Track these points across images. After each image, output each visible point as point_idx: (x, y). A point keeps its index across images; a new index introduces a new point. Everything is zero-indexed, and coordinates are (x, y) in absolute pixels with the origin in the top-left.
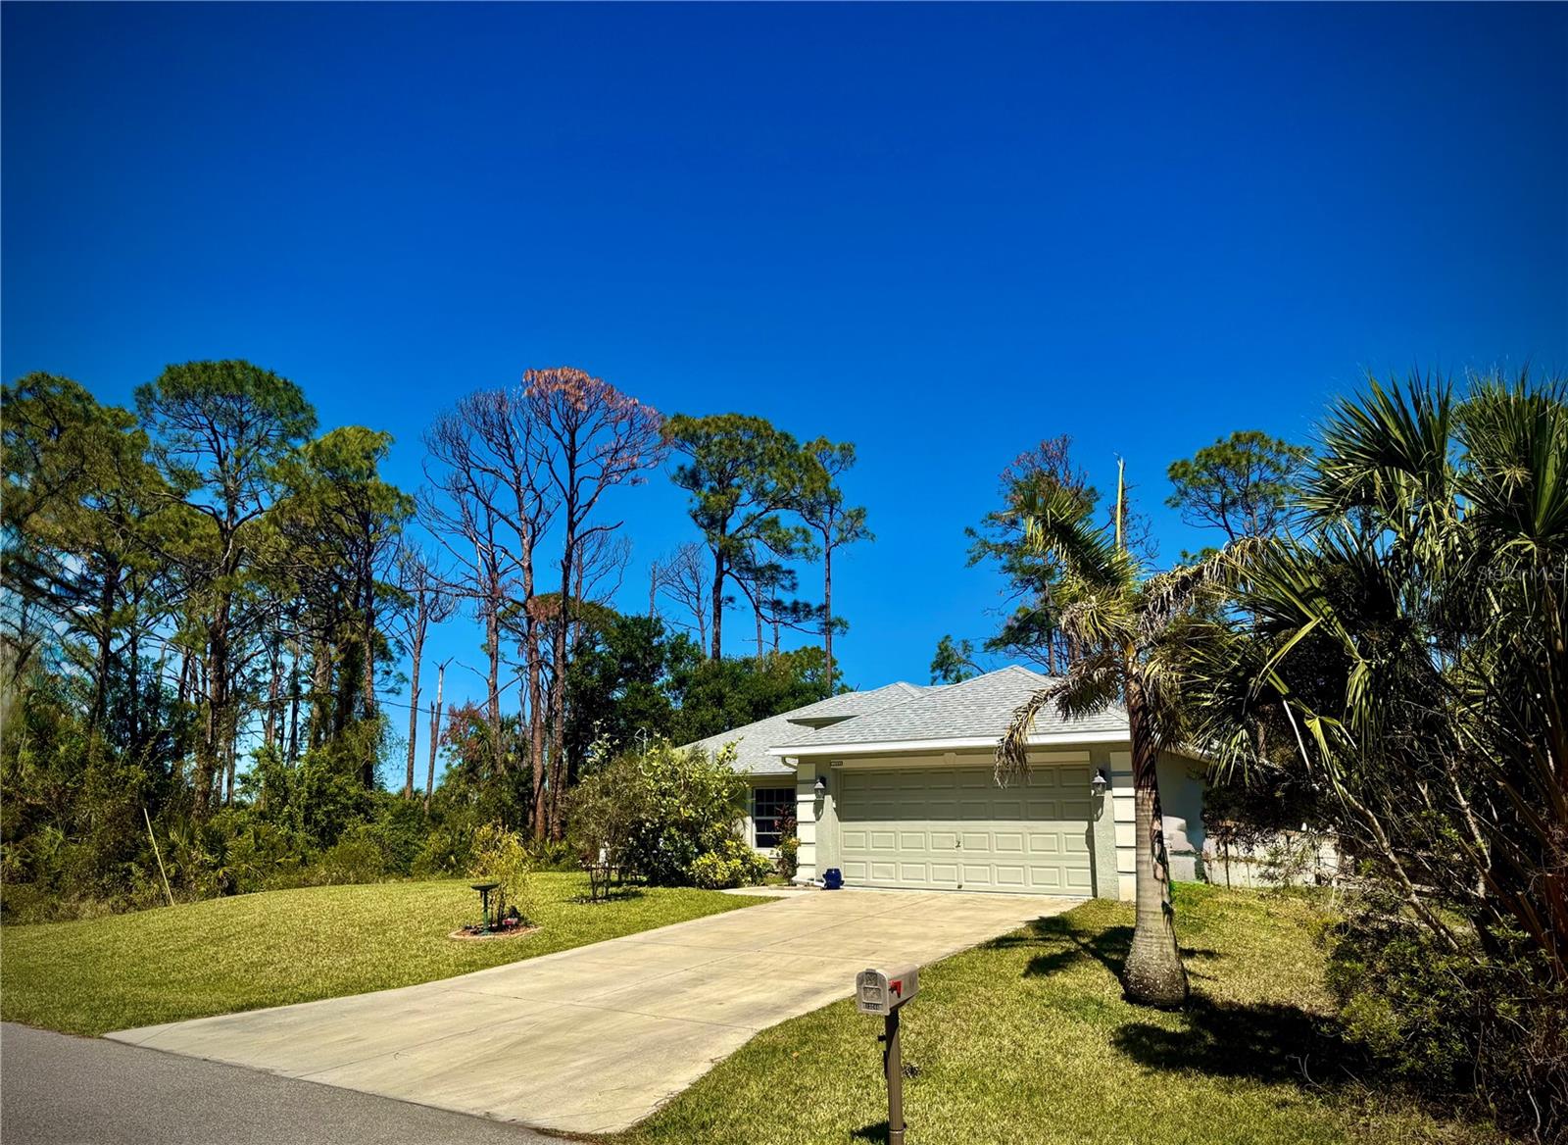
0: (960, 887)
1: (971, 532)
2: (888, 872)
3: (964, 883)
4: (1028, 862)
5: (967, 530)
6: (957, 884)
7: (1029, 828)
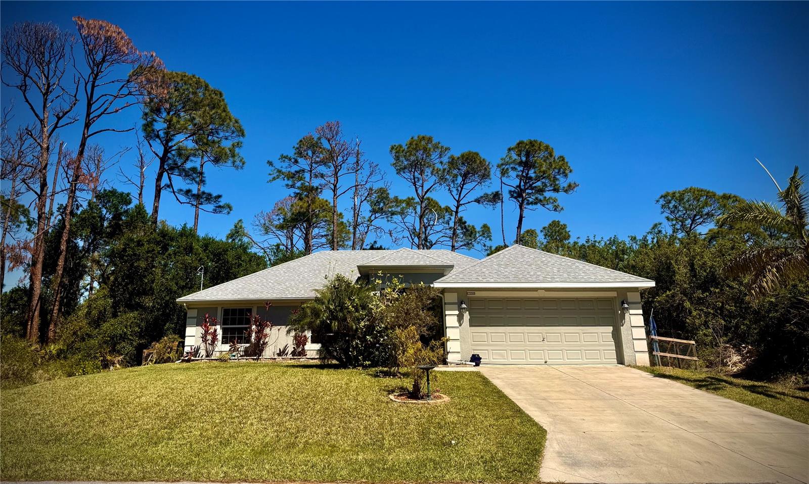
0: (546, 362)
1: (270, 163)
2: (502, 356)
3: (548, 360)
4: (583, 348)
5: (269, 161)
6: (544, 361)
7: (582, 330)
